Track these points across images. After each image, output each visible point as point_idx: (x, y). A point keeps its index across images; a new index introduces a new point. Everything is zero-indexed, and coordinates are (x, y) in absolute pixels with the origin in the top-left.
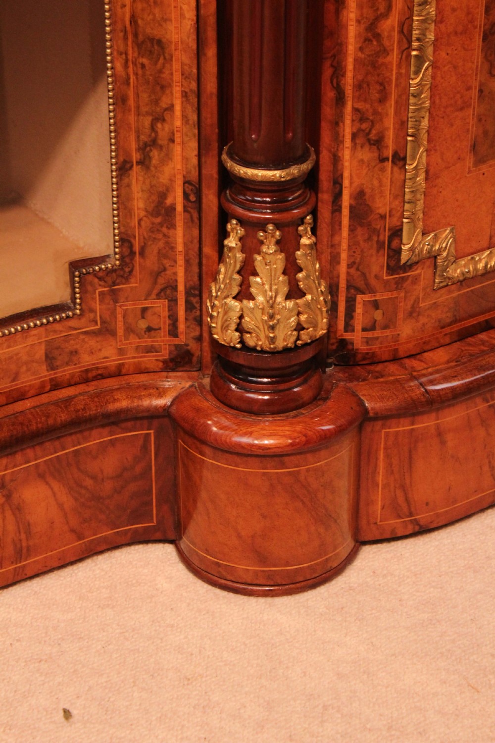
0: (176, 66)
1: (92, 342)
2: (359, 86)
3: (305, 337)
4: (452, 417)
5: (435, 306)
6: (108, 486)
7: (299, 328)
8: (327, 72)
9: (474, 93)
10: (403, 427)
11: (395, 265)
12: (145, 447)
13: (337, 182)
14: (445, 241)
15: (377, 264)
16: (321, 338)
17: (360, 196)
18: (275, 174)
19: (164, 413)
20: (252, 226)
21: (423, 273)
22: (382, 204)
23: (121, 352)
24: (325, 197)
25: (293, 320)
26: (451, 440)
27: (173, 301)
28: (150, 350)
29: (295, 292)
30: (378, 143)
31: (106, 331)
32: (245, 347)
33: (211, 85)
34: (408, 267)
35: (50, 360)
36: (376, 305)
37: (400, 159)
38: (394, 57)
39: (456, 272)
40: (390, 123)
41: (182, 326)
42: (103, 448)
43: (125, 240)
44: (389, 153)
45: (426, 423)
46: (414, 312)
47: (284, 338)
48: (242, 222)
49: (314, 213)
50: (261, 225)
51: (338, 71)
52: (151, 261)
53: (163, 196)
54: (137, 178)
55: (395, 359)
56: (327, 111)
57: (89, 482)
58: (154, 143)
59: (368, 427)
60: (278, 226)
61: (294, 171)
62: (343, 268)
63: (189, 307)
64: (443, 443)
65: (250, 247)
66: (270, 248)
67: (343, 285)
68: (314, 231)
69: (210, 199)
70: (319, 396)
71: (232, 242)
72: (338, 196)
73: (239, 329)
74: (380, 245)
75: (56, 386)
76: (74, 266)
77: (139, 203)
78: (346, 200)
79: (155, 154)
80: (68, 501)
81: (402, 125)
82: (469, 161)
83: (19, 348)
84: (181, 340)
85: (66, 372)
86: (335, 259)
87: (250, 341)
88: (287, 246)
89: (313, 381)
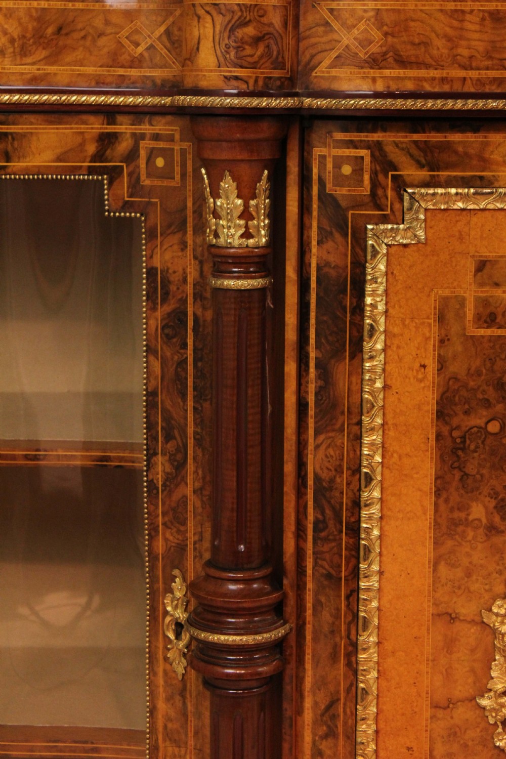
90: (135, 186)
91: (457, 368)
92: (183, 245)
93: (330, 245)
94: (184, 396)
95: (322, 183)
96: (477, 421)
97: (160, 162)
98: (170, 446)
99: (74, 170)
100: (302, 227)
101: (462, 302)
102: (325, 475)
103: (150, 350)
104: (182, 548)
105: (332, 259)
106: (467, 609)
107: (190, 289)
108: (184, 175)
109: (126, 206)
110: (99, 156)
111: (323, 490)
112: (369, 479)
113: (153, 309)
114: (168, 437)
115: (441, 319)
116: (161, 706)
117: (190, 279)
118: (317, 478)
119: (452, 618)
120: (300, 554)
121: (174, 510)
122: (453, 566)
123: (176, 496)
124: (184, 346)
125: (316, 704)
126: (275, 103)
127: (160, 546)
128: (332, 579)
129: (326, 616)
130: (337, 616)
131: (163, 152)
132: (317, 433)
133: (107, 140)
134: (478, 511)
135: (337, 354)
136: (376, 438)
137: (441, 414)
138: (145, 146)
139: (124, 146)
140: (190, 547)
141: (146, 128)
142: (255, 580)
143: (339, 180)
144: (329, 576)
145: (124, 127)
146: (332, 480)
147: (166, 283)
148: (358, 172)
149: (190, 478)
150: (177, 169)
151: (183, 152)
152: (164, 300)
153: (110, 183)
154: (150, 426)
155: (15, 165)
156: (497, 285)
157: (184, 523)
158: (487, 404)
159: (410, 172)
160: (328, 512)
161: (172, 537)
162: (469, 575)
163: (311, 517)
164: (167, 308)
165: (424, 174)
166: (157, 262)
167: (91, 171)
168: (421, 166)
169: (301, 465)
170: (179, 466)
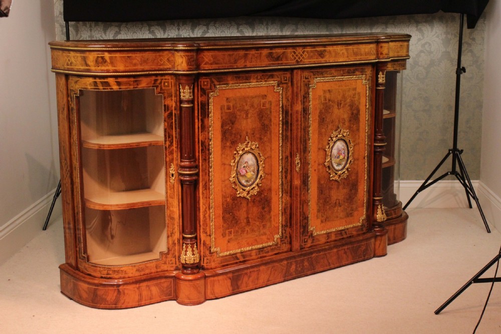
0: (176, 222)
1: (163, 265)
2: (203, 224)
3: (195, 262)
4: (220, 278)
5: (217, 260)
6: (165, 289)
7: (194, 260)
8: (198, 222)
9: (221, 226)
10: (212, 279)
11: (210, 253)
12: (171, 283)
13: (200, 239)
14: (218, 249)
15: (208, 252)
16: (198, 263)
17: (204, 241)
18: (190, 236)
19: (174, 277)
20: (187, 244)
21: (215, 254)
22: (208, 243)
23: (168, 267)
24: (199, 241)
25: (193, 259)
26: (220, 282)
27: (176, 259)
28: (172, 267)
29: (193, 254)
30: (206, 233)
31: (165, 263)
32: (186, 264)
33: (181, 224)
34: (213, 253)
35: (156, 267)
36: (208, 259)
37: (210, 236)
38: (208, 220)
39: (221, 255)
40: (208, 230)
41: (177, 263)
42: (164, 282)
43: (168, 248)
44: (208, 234)
45: (216, 278)
46: (214, 261)
47: (192, 262)
48: (185, 244)
49: (197, 243)
50: (188, 244)
51: (199, 222)
52: (172, 252)
53: (174, 241)
54: (170, 238)
55: (211, 269)
56: (198, 228)
57: (162, 288)
58: (173, 233)
59: (207, 278)
60: (191, 244)
61: (193, 236)
62: (202, 253)
63: (178, 259)
64: (219, 282)
65: (187, 247)
66: (189, 247)
67: (202, 256)
68: (197, 245)
69: (181, 241)
70: (198, 272)
71: (184, 247)
72: (200, 241)
73: (185, 260)
74: (208, 249)
75: (157, 272)
76: (160, 252)
77: (171, 242)
78: (202, 242)
79: (173, 235)
80: (159, 291)
81: (210, 230)
82: (222, 237)
83: (151, 265)
84: (177, 265)
85: (159, 270)
86: (200, 251)
87: (187, 262)
88: (192, 247)
89: (198, 270)
90: (161, 89)
91: (224, 118)
92: (172, 100)
93: (203, 97)
94: (172, 129)
95: (201, 86)
96: (227, 127)
97: (166, 84)
98: (170, 139)
99: (150, 87)
100: (198, 94)
101: (224, 106)
102: (203, 140)
103: (165, 121)
104: (173, 159)
105: (203, 100)
106: (227, 162)
107: (173, 108)
108: (172, 86)
109: (160, 93)
110: (154, 83)
111: (203, 143)
112: (211, 140)
113: (166, 112)
114: (169, 137)
115: (221, 109)
116: (169, 191)
117: (173, 106)
118: (202, 141)
119: (224, 164)
120: (199, 156)
121: (171, 152)
122: (224, 155)
123: (171, 149)
124: (172, 119)
125: (202, 184)
126: (194, 72)
127: (168, 159)
128: (205, 160)
129: (204, 167)
130: (206, 167)
131: (167, 82)
132: (201, 132)
133: (156, 81)
134: (228, 144)
135: (205, 117)
136: (212, 132)
137: (222, 127)
138: (163, 81)
139: (159, 82)
140: (175, 159)
141: (163, 78)
142: (192, 161)
143: (204, 85)
144: (204, 159)
145: (159, 78)
146: (204, 141)
147: (168, 107)
148: (208, 83)
149: (174, 145)
150: (170, 85)
151: (171, 82)
152: (168, 110)
153: (156, 89)
154: (165, 136)
155: (139, 86)
156: (230, 102)
157: (173, 154)
158: (229, 124)
159: (216, 83)
160: (204, 147)
161: (171, 157)
162: (227, 156)
163: (200, 149)
164: (169, 112)
165: (218, 83)
166: (166, 103)
167: (153, 86)
168: (218, 82)
169: (199, 139)
170: (172, 143)
